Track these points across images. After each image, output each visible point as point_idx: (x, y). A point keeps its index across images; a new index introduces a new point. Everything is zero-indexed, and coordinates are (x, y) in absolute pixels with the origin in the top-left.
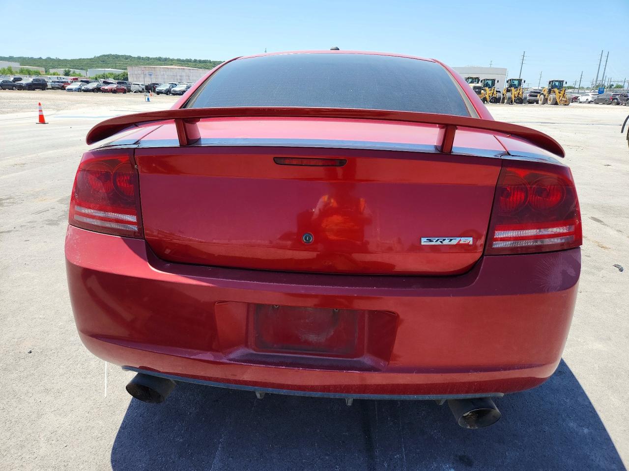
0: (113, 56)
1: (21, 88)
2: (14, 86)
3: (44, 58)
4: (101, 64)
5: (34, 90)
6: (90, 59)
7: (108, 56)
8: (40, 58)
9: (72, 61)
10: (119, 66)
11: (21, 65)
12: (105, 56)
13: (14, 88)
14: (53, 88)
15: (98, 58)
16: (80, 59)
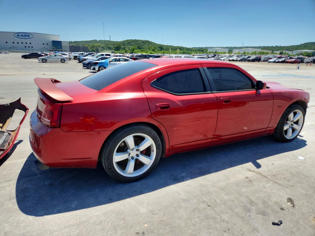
0: (312, 43)
1: (249, 61)
2: (246, 60)
3: (274, 46)
4: (303, 47)
5: (254, 61)
6: (297, 46)
7: (308, 43)
8: (272, 46)
9: (288, 47)
10: (313, 48)
11: (262, 50)
12: (307, 43)
13: (246, 61)
14: (264, 61)
15: (303, 44)
16: (292, 46)
